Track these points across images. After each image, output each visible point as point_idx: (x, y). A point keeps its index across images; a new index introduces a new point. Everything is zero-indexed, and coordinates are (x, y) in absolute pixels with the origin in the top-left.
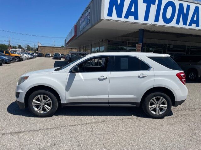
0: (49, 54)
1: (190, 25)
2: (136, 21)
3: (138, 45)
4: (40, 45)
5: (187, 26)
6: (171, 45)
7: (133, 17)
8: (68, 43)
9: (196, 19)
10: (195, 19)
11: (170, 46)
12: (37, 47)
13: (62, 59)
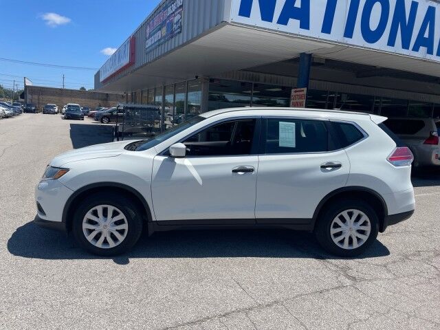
0: (52, 107)
1: (416, 49)
2: (304, 32)
3: (296, 92)
4: (29, 83)
5: (409, 52)
6: (343, 95)
7: (298, 22)
8: (106, 81)
9: (427, 37)
10: (426, 35)
11: (341, 96)
12: (22, 88)
13: (85, 117)
